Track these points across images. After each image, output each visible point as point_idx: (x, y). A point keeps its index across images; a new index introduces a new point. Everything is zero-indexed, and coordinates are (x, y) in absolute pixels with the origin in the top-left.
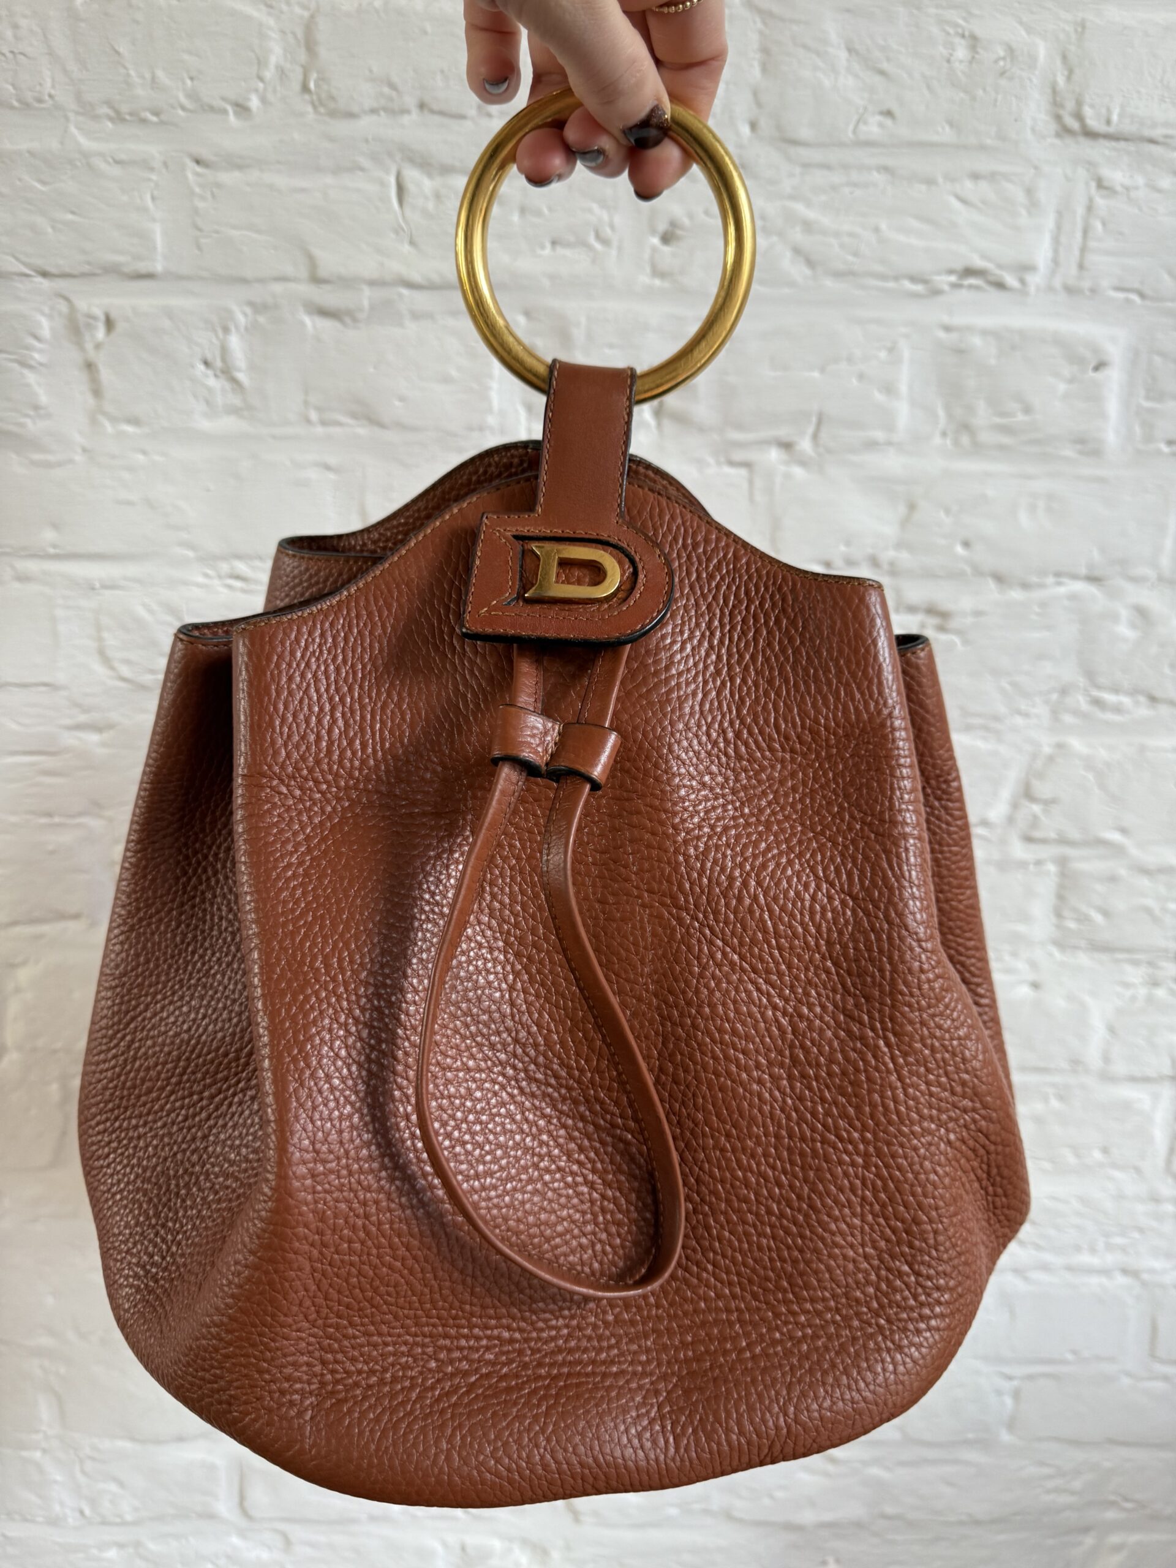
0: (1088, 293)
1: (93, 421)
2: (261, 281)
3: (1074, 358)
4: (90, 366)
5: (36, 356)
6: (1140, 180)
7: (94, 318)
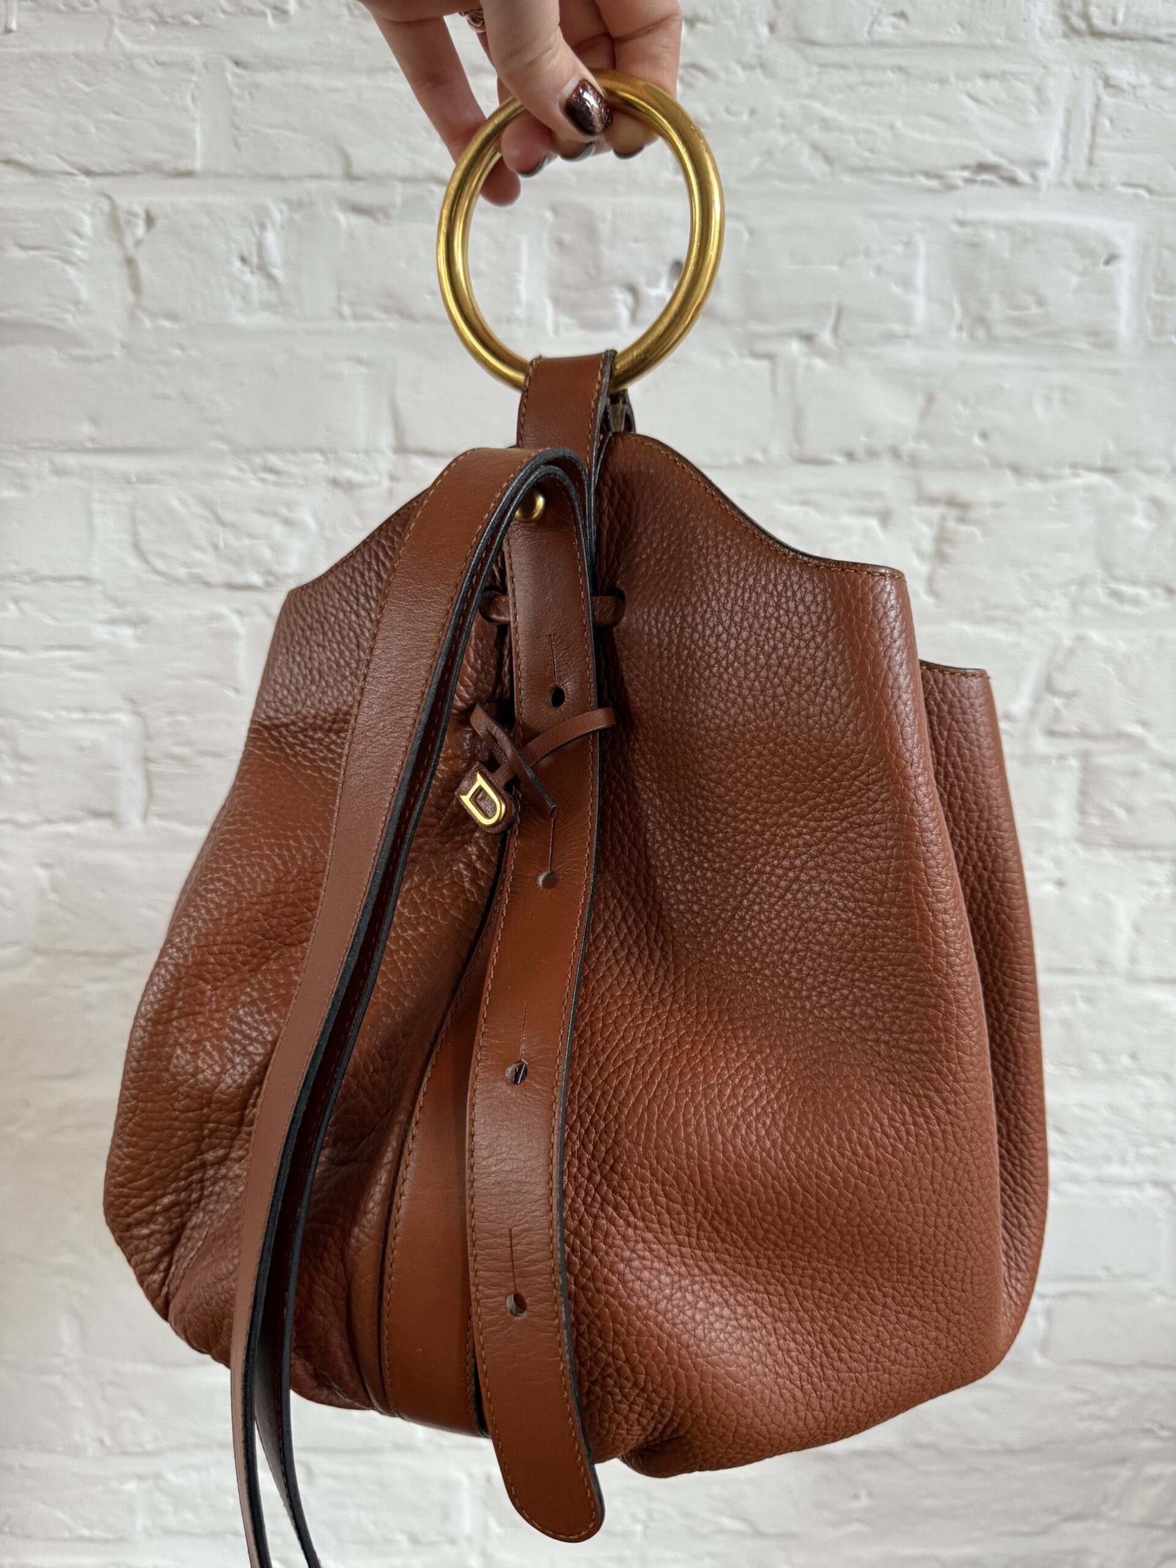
0: (1098, 189)
1: (132, 317)
2: (297, 178)
3: (1086, 252)
4: (130, 263)
5: (78, 252)
6: (1145, 79)
7: (134, 215)
